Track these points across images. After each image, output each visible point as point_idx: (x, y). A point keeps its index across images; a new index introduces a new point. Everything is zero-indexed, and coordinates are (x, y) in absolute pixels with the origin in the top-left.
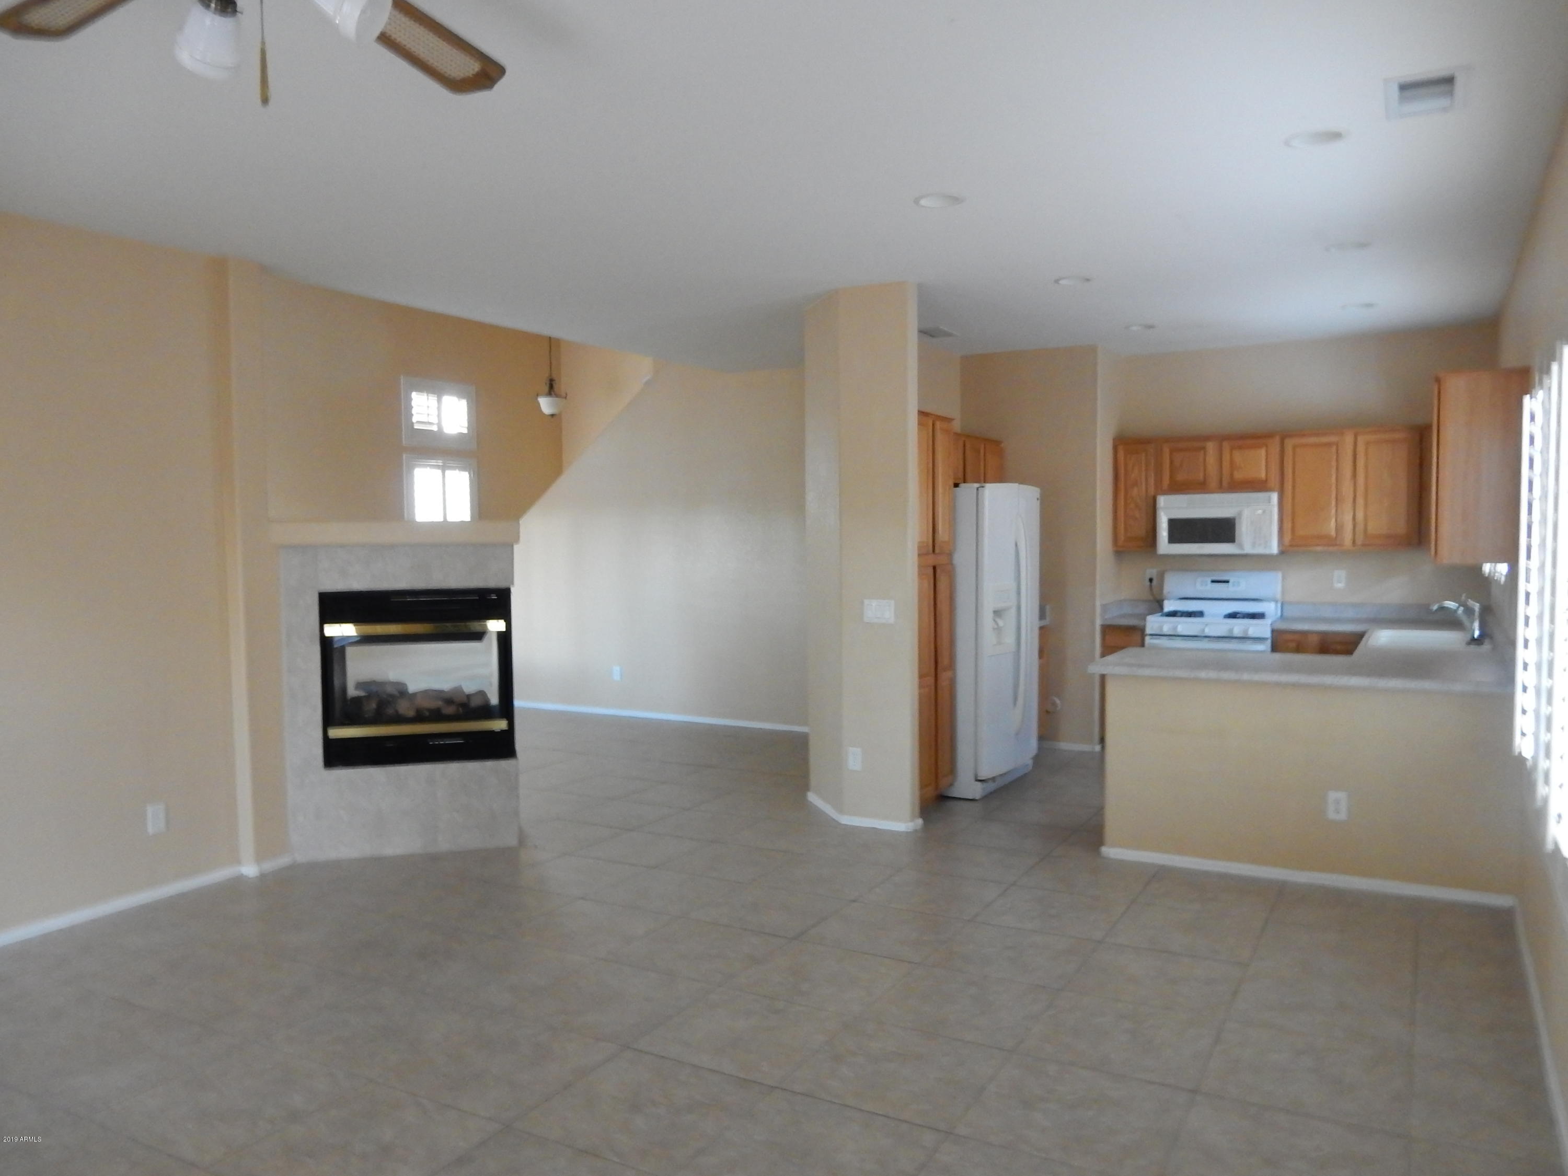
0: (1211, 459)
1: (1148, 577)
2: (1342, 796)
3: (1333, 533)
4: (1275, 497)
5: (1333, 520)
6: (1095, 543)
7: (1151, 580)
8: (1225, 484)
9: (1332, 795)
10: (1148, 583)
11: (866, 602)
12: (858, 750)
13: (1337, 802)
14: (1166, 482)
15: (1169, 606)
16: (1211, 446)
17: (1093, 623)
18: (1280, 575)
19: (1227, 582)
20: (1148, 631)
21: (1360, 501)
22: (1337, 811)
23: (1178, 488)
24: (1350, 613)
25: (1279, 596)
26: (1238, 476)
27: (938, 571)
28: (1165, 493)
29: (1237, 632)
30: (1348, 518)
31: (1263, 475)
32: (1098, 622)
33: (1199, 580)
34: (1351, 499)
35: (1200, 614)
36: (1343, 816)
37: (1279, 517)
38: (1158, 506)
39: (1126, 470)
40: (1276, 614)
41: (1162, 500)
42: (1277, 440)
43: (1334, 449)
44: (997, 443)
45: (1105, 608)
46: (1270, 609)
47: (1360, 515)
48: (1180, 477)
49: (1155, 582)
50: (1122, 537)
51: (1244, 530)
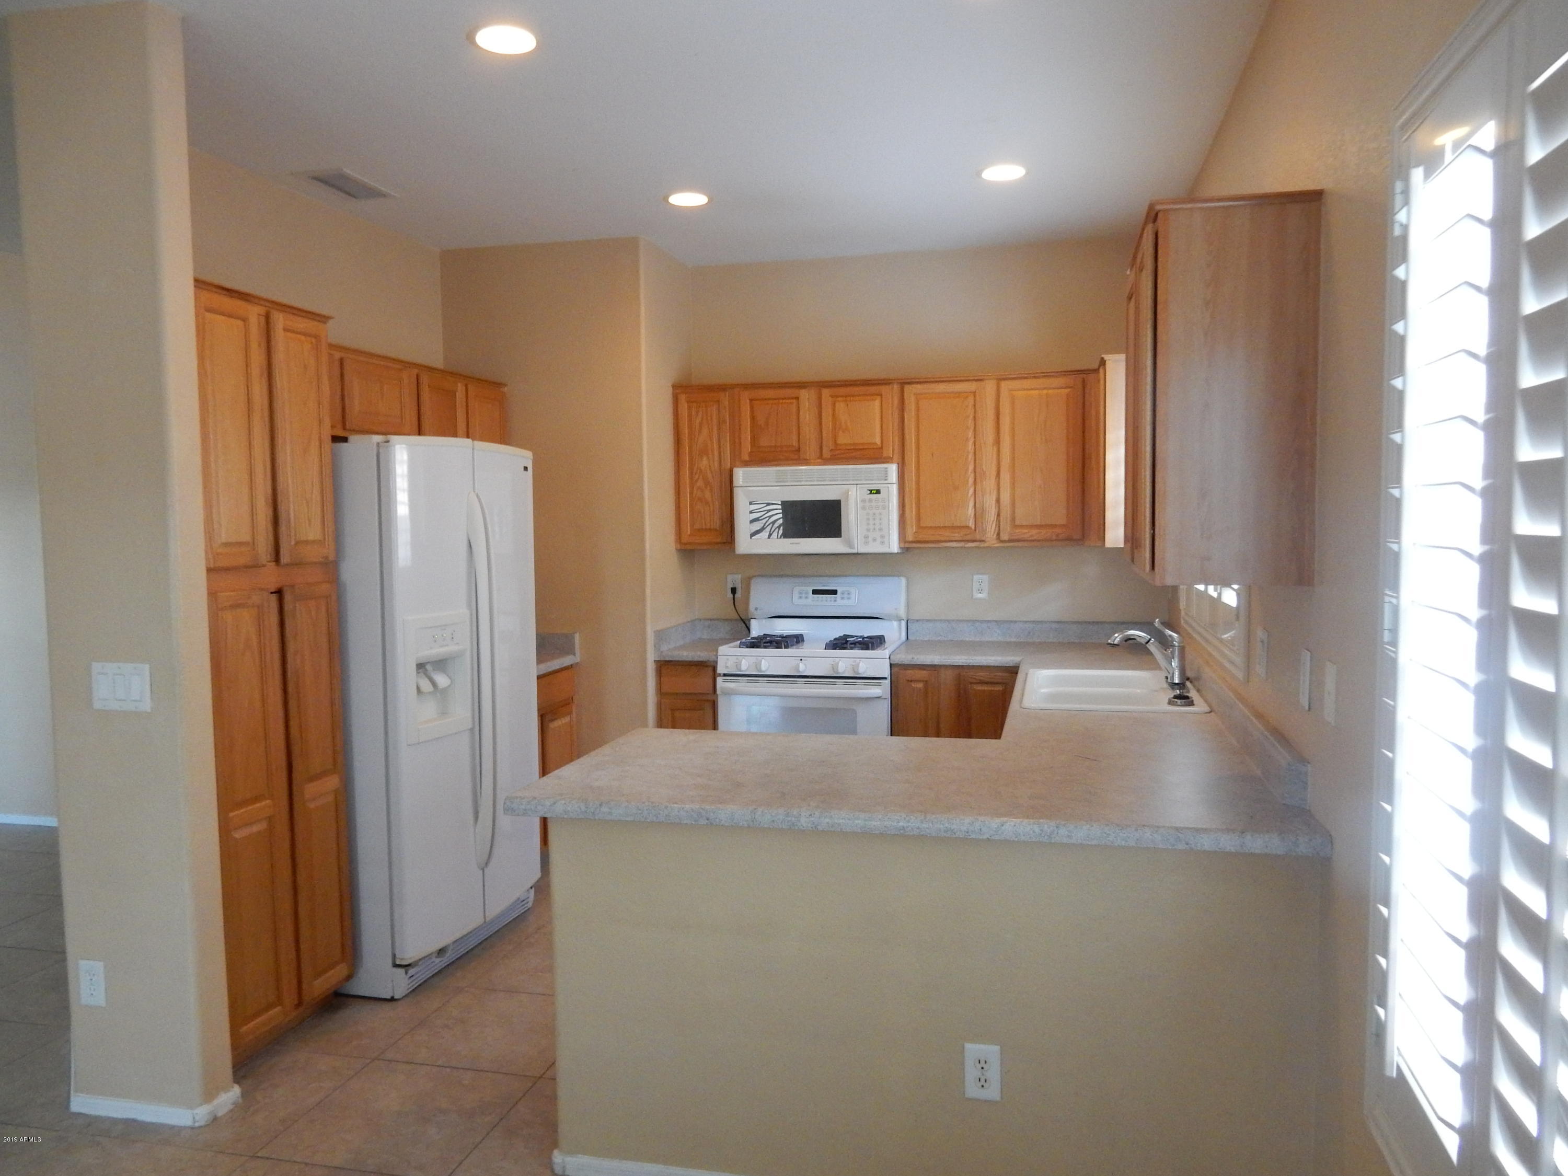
0: (808, 416)
1: (730, 586)
2: (991, 1051)
3: (971, 524)
4: (893, 469)
5: (971, 504)
6: (643, 541)
7: (734, 590)
8: (826, 454)
9: (973, 1050)
10: (730, 595)
11: (96, 667)
12: (99, 966)
13: (982, 1063)
14: (747, 447)
15: (757, 629)
16: (806, 396)
17: (644, 660)
18: (903, 581)
19: (834, 592)
20: (721, 669)
21: (1006, 477)
22: (983, 1083)
23: (761, 458)
24: (995, 635)
25: (902, 612)
26: (843, 439)
27: (288, 597)
28: (746, 464)
29: (844, 668)
30: (990, 502)
31: (878, 440)
32: (651, 658)
33: (797, 590)
34: (994, 473)
35: (797, 640)
36: (993, 1092)
37: (899, 502)
38: (735, 483)
39: (690, 427)
40: (900, 638)
41: (740, 475)
42: (896, 387)
43: (971, 400)
44: (498, 385)
45: (661, 636)
46: (893, 632)
47: (1006, 497)
48: (765, 441)
49: (738, 595)
50: (687, 530)
51: (851, 517)
